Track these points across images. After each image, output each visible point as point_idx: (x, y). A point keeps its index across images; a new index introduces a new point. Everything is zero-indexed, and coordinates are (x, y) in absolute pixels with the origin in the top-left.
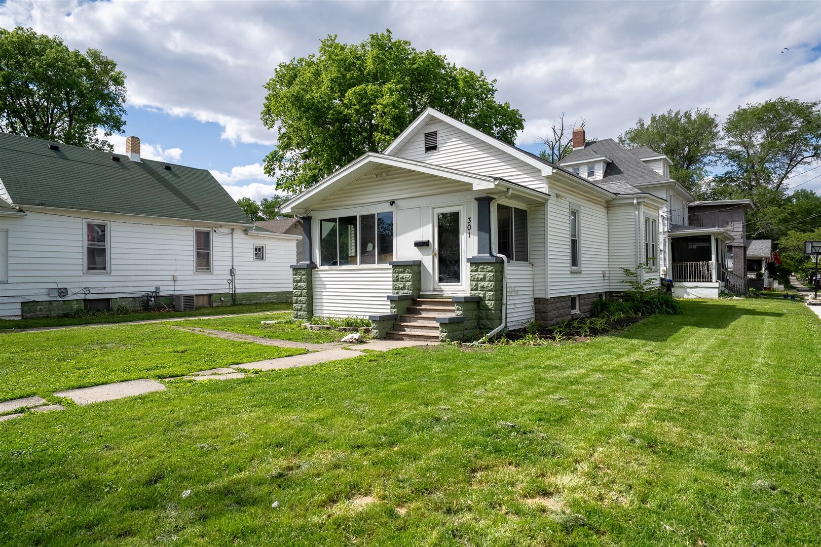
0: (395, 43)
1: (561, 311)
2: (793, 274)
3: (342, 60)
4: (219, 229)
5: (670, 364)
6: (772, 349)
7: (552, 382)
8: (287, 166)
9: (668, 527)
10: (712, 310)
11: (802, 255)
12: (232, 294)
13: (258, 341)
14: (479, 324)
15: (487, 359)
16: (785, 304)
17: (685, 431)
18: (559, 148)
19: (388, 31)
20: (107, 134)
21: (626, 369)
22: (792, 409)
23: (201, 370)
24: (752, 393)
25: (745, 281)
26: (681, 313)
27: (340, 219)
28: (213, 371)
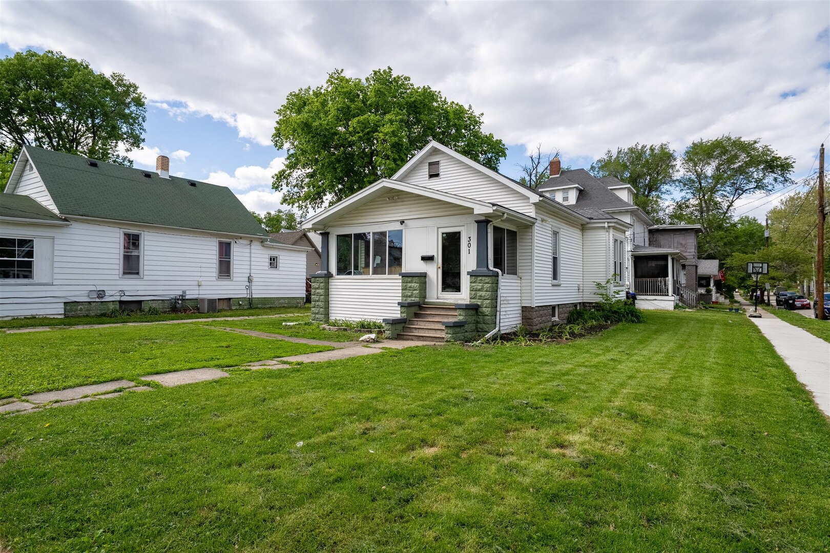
0: (395, 78)
1: (544, 319)
2: (737, 290)
3: (347, 92)
4: (240, 240)
5: (639, 362)
6: (720, 351)
7: (549, 374)
8: (294, 184)
9: (652, 466)
10: (669, 320)
11: (744, 274)
12: (249, 298)
13: (287, 339)
14: (477, 328)
15: (489, 356)
16: (730, 316)
17: (657, 409)
18: (536, 174)
19: (389, 68)
20: (127, 150)
21: (605, 365)
22: (737, 395)
23: (251, 362)
24: (706, 384)
25: (696, 296)
26: (644, 322)
27: (355, 235)
28: (261, 363)
